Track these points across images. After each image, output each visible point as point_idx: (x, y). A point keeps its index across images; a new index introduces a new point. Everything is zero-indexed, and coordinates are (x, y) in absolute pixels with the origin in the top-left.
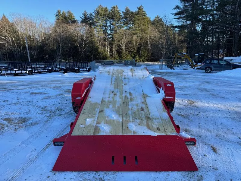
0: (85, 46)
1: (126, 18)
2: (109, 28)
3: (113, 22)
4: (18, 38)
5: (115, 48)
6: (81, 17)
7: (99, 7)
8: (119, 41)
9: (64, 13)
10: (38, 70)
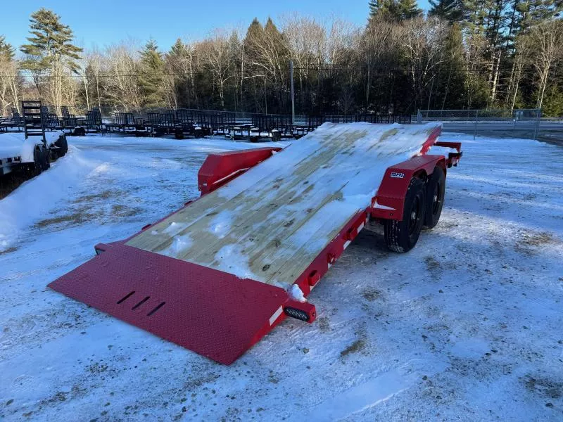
0: (429, 74)
2: (509, 21)
8: (532, 55)
10: (292, 133)
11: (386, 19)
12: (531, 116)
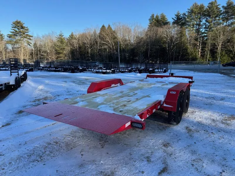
0: (174, 46)
1: (227, 12)
2: (204, 26)
3: (209, 19)
5: (209, 47)
6: (173, 19)
8: (214, 39)
9: (157, 17)
11: (155, 25)
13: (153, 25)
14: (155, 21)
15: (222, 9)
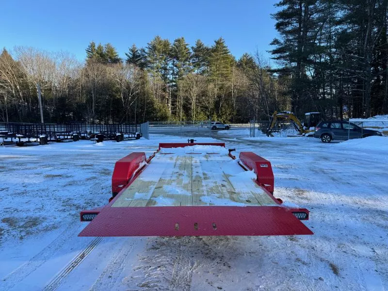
0: (133, 97)
1: (197, 56)
2: (171, 72)
3: (176, 62)
4: (25, 86)
5: (180, 102)
6: (126, 54)
7: (156, 39)
8: (186, 91)
9: (100, 47)
10: (55, 137)
11: (99, 61)
12: (190, 123)
13: (94, 59)
14: (97, 55)
15: (191, 51)
